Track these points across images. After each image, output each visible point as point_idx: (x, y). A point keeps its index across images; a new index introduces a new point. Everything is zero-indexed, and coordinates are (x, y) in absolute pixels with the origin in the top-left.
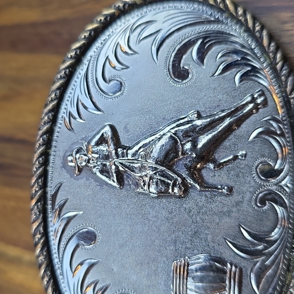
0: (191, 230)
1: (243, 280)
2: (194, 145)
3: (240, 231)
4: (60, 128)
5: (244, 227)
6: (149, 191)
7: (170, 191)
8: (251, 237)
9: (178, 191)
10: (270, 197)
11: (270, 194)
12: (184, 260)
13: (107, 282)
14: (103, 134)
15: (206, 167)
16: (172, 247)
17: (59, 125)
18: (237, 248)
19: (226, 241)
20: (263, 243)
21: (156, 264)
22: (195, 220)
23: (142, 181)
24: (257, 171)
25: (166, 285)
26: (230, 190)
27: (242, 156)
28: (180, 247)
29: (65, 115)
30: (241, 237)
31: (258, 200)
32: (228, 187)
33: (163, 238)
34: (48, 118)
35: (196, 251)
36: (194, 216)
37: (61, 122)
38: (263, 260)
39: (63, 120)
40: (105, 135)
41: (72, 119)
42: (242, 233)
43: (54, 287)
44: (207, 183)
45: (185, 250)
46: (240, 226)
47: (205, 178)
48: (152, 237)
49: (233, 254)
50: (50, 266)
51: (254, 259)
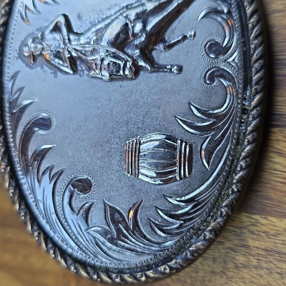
0: (143, 111)
1: (194, 157)
2: (144, 27)
3: (189, 108)
4: (16, 20)
5: (194, 105)
6: (101, 74)
7: (121, 72)
8: (200, 113)
9: (129, 72)
10: (218, 73)
11: (218, 71)
12: (136, 140)
13: (63, 167)
14: (57, 23)
15: (156, 49)
16: (125, 128)
17: (16, 19)
18: (187, 125)
19: (176, 119)
20: (212, 119)
21: (110, 146)
22: (146, 101)
23: (94, 64)
24: (205, 49)
25: (119, 166)
26: (180, 69)
27: (191, 36)
28: (132, 128)
29: (21, 9)
30: (191, 114)
31: (207, 77)
32: (178, 67)
33: (116, 120)
34: (5, 11)
35: (147, 131)
36: (145, 97)
37: (17, 15)
38: (212, 135)
39: (20, 13)
40: (59, 24)
41: (28, 12)
42: (192, 110)
43: (11, 174)
44: (158, 64)
45: (137, 131)
46: (190, 104)
47: (155, 60)
48: (105, 120)
49: (183, 131)
50: (7, 154)
51: (203, 135)
